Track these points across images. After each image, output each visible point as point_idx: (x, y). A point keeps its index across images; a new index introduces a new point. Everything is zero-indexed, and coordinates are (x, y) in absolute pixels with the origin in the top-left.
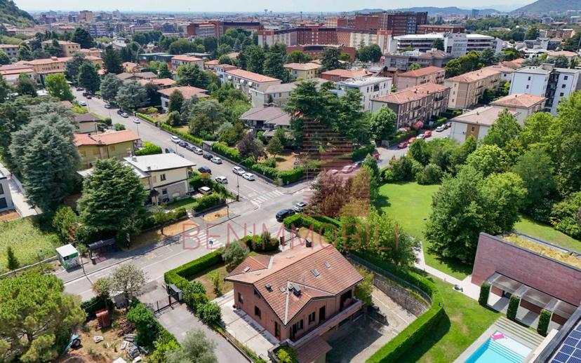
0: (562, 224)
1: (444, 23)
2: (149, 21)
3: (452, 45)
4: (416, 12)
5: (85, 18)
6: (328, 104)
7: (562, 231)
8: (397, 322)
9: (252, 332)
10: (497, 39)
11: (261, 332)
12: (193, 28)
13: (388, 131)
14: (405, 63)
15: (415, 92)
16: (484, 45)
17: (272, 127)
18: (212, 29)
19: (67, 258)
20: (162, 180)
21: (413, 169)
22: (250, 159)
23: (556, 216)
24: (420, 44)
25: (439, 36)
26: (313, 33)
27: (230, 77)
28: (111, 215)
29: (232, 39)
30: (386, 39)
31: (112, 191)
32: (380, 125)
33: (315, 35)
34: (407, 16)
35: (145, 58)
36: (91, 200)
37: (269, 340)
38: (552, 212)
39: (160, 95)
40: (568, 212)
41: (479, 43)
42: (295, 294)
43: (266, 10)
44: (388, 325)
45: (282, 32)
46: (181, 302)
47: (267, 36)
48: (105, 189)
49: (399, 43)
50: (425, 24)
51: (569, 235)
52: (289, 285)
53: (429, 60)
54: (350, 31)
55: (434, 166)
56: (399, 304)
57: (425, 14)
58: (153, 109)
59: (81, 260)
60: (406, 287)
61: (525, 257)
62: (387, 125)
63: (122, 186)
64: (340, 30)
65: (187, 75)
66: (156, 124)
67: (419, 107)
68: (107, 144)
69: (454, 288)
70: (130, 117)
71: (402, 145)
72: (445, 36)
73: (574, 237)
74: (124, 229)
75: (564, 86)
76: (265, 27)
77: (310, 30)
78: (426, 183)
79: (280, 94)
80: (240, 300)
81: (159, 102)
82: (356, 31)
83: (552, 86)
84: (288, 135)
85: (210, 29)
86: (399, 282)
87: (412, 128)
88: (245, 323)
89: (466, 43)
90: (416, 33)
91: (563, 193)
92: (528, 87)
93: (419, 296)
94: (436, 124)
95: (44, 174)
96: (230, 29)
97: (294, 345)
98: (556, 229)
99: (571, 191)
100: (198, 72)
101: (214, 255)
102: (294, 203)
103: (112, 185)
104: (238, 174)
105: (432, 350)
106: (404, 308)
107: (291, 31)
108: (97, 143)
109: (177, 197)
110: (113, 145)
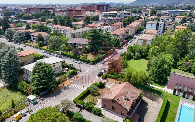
0: (181, 68)
1: (112, 8)
2: (7, 8)
3: (120, 15)
4: (106, 4)
6: (101, 36)
7: (181, 70)
8: (151, 104)
9: (113, 115)
10: (132, 13)
11: (116, 115)
12: (29, 10)
13: (117, 44)
14: (108, 21)
15: (121, 31)
16: (129, 15)
17: (80, 45)
18: (36, 10)
19: (33, 100)
20: (54, 67)
21: (132, 55)
22: (78, 56)
23: (178, 66)
24: (110, 15)
25: (115, 12)
26: (73, 12)
27: (54, 28)
28: (46, 82)
29: (45, 14)
30: (98, 13)
31: (45, 73)
32: (115, 42)
33: (74, 12)
34: (103, 6)
35: (15, 22)
36: (38, 77)
37: (120, 117)
38: (178, 65)
39: (30, 35)
40: (182, 64)
41: (127, 14)
42: (127, 100)
43: (50, 3)
44: (148, 105)
45: (63, 11)
46: (84, 109)
47: (59, 13)
48: (42, 72)
49: (104, 15)
50: (109, 8)
51: (183, 71)
52: (123, 98)
53: (116, 20)
54: (86, 11)
55: (138, 54)
56: (149, 98)
57: (109, 5)
58: (29, 41)
59: (38, 100)
60: (151, 93)
61: (185, 79)
62: (117, 42)
63: (48, 71)
64: (82, 10)
65: (40, 28)
66: (34, 47)
67: (123, 35)
68: (25, 55)
69: (164, 91)
70: (21, 45)
71: (122, 48)
72: (117, 12)
73: (185, 71)
74: (51, 86)
75: (160, 27)
76: (55, 9)
77: (72, 10)
78: (137, 59)
79: (76, 33)
80: (104, 105)
81: (31, 38)
82: (88, 11)
83: (157, 27)
84: (87, 47)
85: (35, 10)
86: (148, 91)
87: (123, 42)
88: (110, 113)
89: (124, 14)
90: (107, 11)
91: (179, 59)
92: (151, 27)
93: (156, 95)
94: (128, 40)
95: (11, 70)
96: (43, 11)
97: (130, 117)
98: (179, 69)
99: (181, 58)
100: (43, 27)
101: (86, 91)
102: (100, 70)
103: (45, 71)
104: (75, 62)
105: (169, 111)
106: (151, 99)
107: (66, 11)
108: (21, 55)
109: (58, 72)
110: (27, 56)
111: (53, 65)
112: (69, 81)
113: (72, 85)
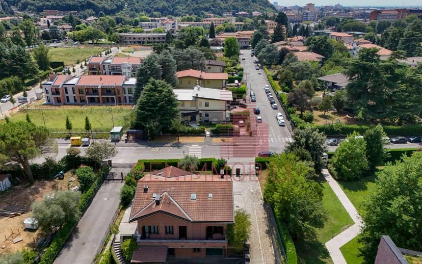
5: (308, 9)
12: (376, 14)
20: (206, 106)
35: (313, 34)
85: (395, 15)
96: (411, 16)
97: (138, 241)
108: (199, 77)
109: (215, 121)
110: (209, 80)
111: (203, 102)
112: (201, 139)
113: (193, 146)
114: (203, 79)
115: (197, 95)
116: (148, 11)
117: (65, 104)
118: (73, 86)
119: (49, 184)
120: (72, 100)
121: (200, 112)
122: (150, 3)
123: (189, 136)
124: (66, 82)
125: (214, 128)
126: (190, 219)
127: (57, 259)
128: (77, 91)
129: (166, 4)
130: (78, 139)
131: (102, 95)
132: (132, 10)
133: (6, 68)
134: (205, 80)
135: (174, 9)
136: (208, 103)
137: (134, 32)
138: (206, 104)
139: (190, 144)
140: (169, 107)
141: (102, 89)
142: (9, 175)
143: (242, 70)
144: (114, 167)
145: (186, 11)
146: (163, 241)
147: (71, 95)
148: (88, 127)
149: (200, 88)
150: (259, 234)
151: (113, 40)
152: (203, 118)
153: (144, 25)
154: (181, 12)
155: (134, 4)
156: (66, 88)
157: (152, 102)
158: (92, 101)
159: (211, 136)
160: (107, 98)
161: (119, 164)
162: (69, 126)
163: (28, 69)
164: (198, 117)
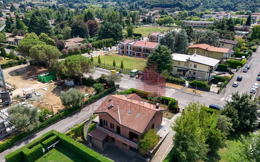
108: (205, 49)
109: (199, 79)
110: (212, 52)
111: (193, 64)
112: (179, 87)
113: (171, 89)
114: (208, 51)
115: (189, 58)
116: (215, 8)
117: (125, 55)
118: (131, 46)
119: (85, 87)
120: (129, 53)
121: (190, 70)
122: (218, 3)
123: (174, 83)
124: (129, 43)
125: (192, 82)
126: (120, 123)
127: (63, 120)
128: (132, 49)
129: (230, 3)
130: (114, 72)
131: (143, 52)
132: (204, 7)
133: (109, 34)
134: (209, 51)
135: (235, 7)
136: (196, 65)
137: (194, 20)
138: (195, 66)
139: (170, 88)
140: (163, 63)
141: (144, 49)
142: (74, 79)
143: (254, 50)
144: (120, 89)
145: (244, 8)
146: (107, 130)
147: (129, 50)
148: (122, 67)
149: (197, 55)
150: (166, 152)
151: (179, 25)
152: (191, 75)
153: (206, 17)
154: (240, 9)
155: (207, 3)
156: (127, 46)
157: (154, 58)
158: (138, 55)
159: (189, 87)
160: (146, 55)
161: (124, 88)
162: (114, 65)
163: (119, 35)
164: (187, 73)
